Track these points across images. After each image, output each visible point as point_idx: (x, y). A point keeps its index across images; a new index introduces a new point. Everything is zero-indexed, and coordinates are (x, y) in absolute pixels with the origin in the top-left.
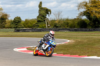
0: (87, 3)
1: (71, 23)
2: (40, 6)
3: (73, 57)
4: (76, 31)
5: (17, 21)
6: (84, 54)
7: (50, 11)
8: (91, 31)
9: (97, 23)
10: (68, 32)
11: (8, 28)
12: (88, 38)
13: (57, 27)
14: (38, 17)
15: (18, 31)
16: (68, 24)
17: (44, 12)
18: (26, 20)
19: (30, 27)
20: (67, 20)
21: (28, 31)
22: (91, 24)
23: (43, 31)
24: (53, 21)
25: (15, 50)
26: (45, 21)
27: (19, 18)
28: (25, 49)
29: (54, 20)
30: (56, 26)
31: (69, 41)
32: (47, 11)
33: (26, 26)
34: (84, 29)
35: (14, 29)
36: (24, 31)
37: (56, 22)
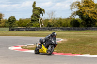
0: (79, 3)
1: (64, 22)
2: (34, 6)
3: (66, 55)
4: (69, 30)
5: (12, 21)
6: (78, 52)
7: (44, 11)
8: (84, 30)
9: (89, 22)
10: (61, 31)
11: (3, 27)
12: (80, 37)
13: (51, 26)
14: (32, 16)
15: (13, 30)
16: (61, 23)
17: (38, 11)
18: (20, 20)
19: (24, 26)
20: (61, 19)
21: (22, 30)
22: (84, 24)
23: (37, 30)
24: (46, 20)
25: (10, 48)
26: (38, 20)
27: (14, 18)
28: (20, 48)
29: (48, 20)
30: (49, 25)
31: (62, 40)
32: (41, 11)
33: (21, 25)
34: (77, 28)
35: (9, 28)
36: (19, 30)
37: (50, 21)
